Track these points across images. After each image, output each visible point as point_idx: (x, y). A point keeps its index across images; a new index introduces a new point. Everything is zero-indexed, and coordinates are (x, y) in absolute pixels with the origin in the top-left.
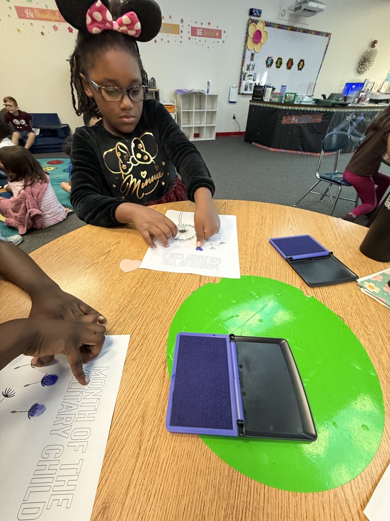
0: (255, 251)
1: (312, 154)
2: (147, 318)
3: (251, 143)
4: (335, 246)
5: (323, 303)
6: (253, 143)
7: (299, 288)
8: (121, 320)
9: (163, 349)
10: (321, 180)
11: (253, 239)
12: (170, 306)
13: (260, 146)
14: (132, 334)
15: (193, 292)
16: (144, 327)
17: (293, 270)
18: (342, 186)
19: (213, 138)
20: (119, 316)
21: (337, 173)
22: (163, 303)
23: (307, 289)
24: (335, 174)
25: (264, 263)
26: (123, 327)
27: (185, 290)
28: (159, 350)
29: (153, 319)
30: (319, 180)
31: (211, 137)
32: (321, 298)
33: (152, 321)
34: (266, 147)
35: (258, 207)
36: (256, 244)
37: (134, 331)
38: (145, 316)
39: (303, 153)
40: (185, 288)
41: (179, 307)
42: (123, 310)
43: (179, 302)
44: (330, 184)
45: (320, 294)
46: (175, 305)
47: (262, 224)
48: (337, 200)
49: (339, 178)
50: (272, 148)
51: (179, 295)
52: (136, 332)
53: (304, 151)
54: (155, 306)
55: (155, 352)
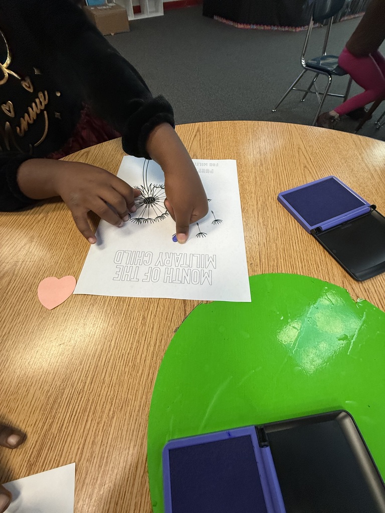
0: (261, 220)
1: (290, 29)
2: (103, 412)
3: (212, 17)
4: (374, 191)
5: (381, 309)
6: (216, 18)
7: (341, 285)
8: (54, 430)
9: (142, 484)
10: (307, 70)
11: (253, 195)
12: (140, 372)
13: (224, 21)
14: (80, 460)
15: (176, 331)
16: (99, 438)
17: (325, 251)
18: (332, 76)
19: (161, 13)
20: (49, 421)
21: (327, 56)
22: (127, 370)
23: (354, 286)
24: (324, 58)
25: (279, 243)
26: (59, 447)
27: (161, 328)
28: (135, 491)
29: (114, 412)
30: (304, 70)
31: (157, 11)
32: (377, 300)
33: (113, 417)
34: (231, 23)
35: (250, 130)
36: (259, 206)
37: (82, 453)
38: (99, 409)
39: (280, 28)
40: (162, 325)
41: (157, 372)
42: (54, 402)
43: (154, 359)
44: (315, 73)
45: (374, 291)
46: (150, 367)
47: (262, 165)
48: (325, 96)
49: (330, 64)
50: (240, 24)
51: (152, 343)
52: (87, 454)
53: (281, 26)
54: (115, 378)
55: (128, 495)
